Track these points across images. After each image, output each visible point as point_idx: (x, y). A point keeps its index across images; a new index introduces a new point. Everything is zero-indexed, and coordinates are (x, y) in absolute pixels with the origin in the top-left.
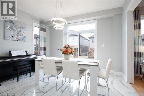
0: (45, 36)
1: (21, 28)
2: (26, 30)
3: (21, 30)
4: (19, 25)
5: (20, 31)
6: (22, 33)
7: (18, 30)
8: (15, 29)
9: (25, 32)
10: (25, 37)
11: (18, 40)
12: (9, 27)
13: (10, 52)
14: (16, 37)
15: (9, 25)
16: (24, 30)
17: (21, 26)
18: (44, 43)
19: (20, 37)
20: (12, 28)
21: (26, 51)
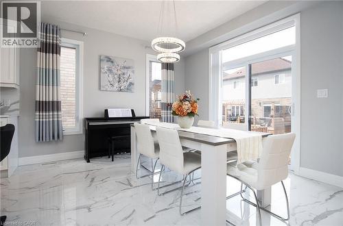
0: (173, 79)
1: (125, 68)
2: (133, 72)
3: (125, 71)
4: (122, 64)
5: (124, 74)
6: (126, 76)
7: (119, 72)
8: (115, 71)
9: (131, 74)
10: (131, 84)
11: (121, 90)
12: (106, 68)
13: (106, 111)
14: (116, 85)
15: (105, 65)
16: (129, 72)
17: (125, 65)
18: (169, 93)
19: (124, 85)
20: (110, 71)
21: (132, 111)
